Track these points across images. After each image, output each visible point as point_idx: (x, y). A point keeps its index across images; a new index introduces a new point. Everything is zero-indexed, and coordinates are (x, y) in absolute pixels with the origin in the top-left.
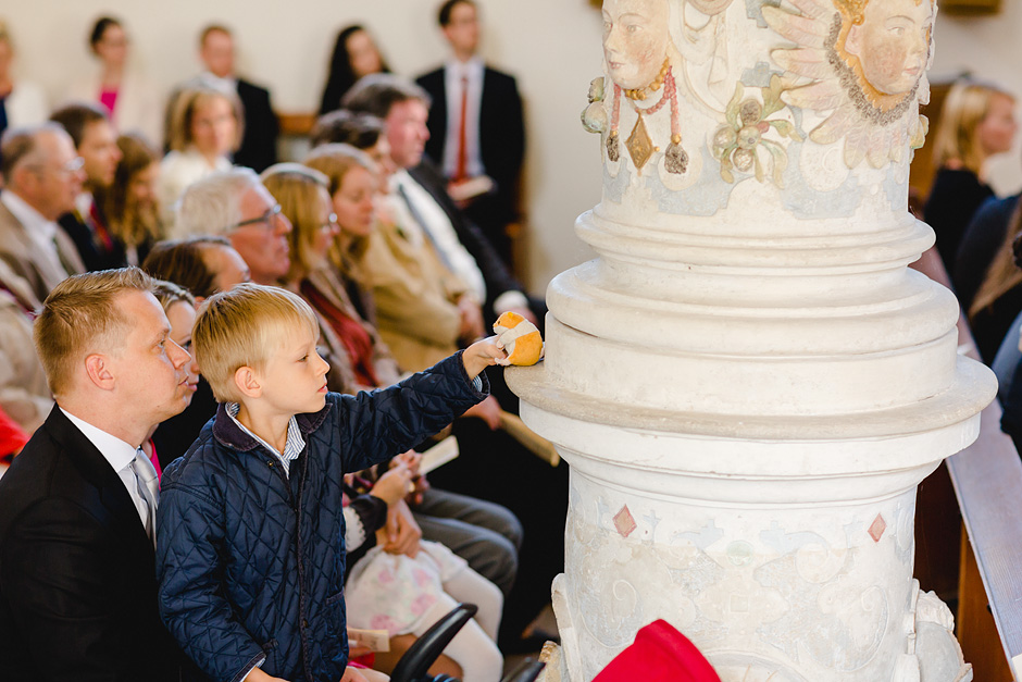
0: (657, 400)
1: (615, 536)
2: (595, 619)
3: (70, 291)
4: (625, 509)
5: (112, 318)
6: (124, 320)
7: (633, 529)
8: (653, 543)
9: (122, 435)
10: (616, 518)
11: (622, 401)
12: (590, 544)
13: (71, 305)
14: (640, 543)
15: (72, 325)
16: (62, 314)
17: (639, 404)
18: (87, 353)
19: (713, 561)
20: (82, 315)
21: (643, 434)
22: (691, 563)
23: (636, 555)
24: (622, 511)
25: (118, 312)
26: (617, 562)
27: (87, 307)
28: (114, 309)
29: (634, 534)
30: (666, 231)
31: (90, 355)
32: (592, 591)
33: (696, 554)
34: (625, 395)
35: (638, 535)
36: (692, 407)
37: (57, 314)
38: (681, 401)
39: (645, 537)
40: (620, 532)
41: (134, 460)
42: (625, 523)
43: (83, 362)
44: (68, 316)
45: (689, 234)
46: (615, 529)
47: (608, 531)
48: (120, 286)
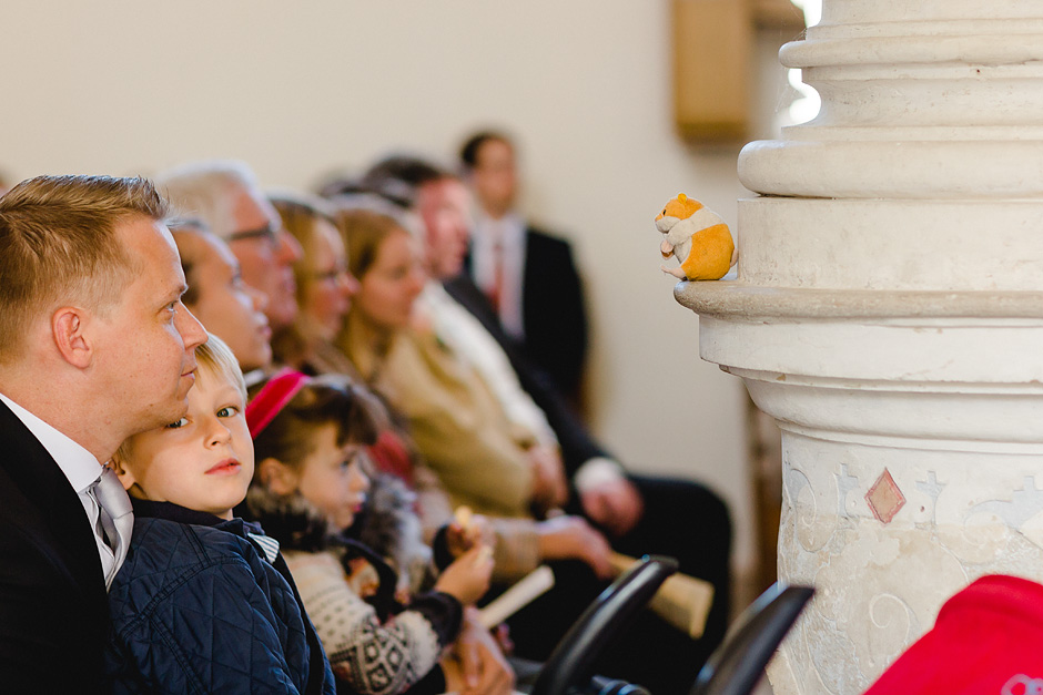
0: (935, 278)
1: (871, 525)
2: (840, 668)
3: (45, 197)
4: (887, 475)
5: (108, 256)
6: (125, 262)
7: (900, 507)
8: (933, 524)
9: (85, 441)
10: (870, 494)
11: (879, 288)
12: (826, 549)
13: (44, 223)
14: (912, 528)
15: (41, 255)
16: (26, 234)
17: (906, 287)
18: (57, 305)
19: (1035, 545)
20: (59, 242)
21: (918, 328)
22: (999, 552)
23: (906, 550)
24: (880, 480)
25: (118, 248)
26: (875, 567)
27: (71, 232)
28: (113, 242)
29: (902, 514)
30: (935, 21)
31: (60, 308)
32: (833, 624)
33: (1006, 536)
34: (881, 277)
35: (907, 517)
36: (994, 284)
37: (16, 232)
38: (977, 276)
39: (920, 517)
40: (878, 517)
41: (98, 481)
42: (885, 497)
43: (48, 315)
44: (38, 241)
45: (973, 20)
46: (871, 514)
47: (856, 518)
48: (127, 206)
